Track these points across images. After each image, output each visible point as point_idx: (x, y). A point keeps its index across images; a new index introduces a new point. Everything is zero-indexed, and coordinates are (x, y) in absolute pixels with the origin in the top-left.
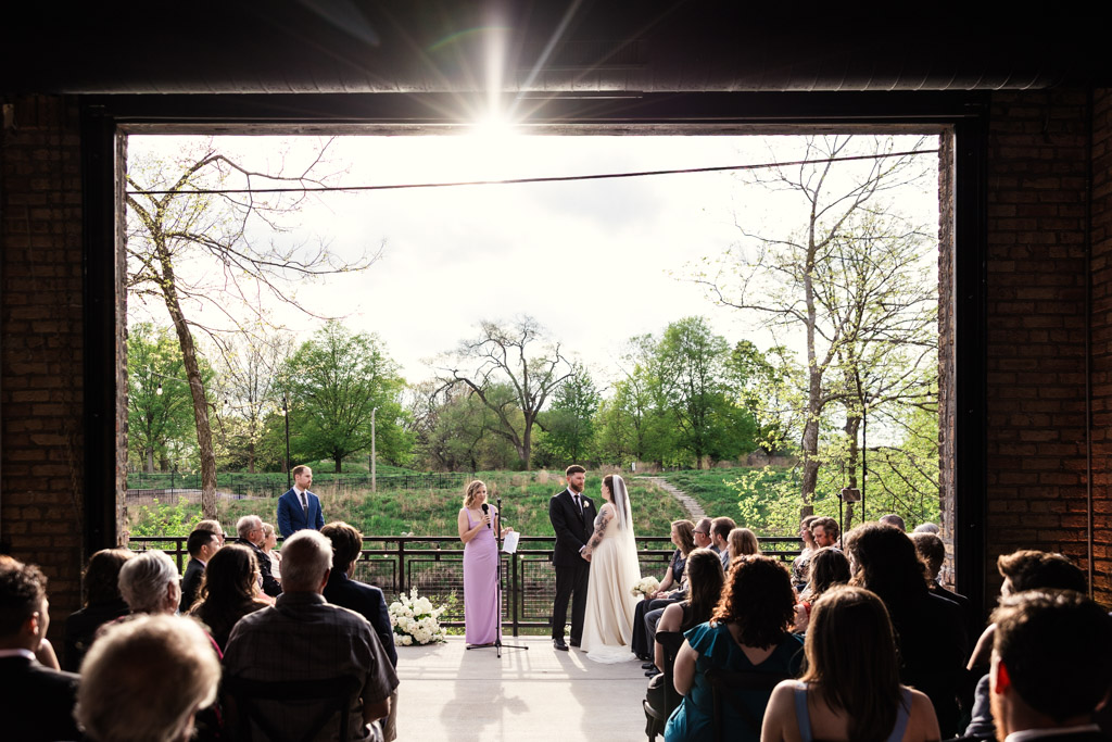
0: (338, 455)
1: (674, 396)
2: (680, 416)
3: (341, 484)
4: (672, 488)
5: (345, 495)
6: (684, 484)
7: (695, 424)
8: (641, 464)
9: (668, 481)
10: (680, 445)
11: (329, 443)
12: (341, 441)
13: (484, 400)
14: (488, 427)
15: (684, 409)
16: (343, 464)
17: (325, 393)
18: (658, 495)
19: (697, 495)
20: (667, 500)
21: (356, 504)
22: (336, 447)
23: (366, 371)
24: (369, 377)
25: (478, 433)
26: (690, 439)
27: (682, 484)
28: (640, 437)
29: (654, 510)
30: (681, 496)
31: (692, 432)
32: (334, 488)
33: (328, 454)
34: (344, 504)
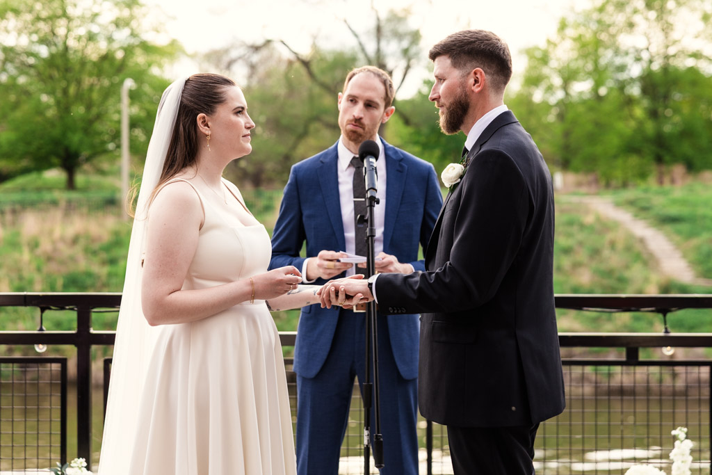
0: (70, 163)
1: (622, 68)
2: (630, 101)
3: (70, 208)
4: (624, 217)
5: (77, 225)
6: (645, 209)
7: (653, 114)
8: (571, 177)
9: (618, 205)
10: (630, 148)
11: (56, 142)
12: (75, 139)
13: (311, 74)
14: (316, 118)
15: (635, 91)
16: (80, 179)
17: (51, 62)
18: (604, 226)
19: (669, 228)
20: (619, 236)
21: (93, 240)
22: (67, 150)
23: (118, 24)
24: (122, 36)
25: (300, 130)
26: (646, 139)
27: (641, 209)
28: (567, 134)
29: (595, 252)
30: (642, 229)
31: (650, 127)
32: (58, 214)
33: (55, 160)
34: (75, 241)
